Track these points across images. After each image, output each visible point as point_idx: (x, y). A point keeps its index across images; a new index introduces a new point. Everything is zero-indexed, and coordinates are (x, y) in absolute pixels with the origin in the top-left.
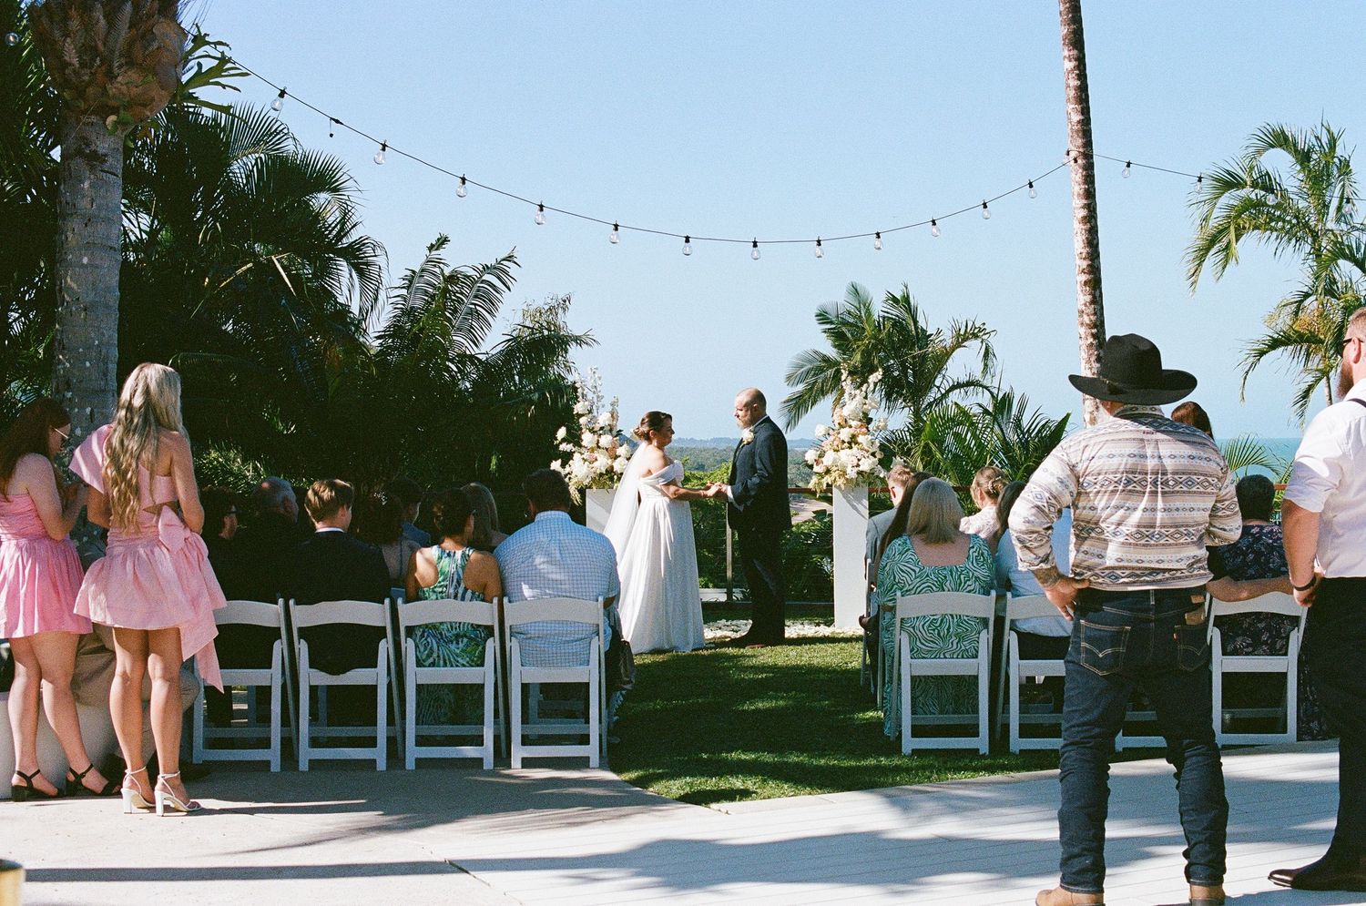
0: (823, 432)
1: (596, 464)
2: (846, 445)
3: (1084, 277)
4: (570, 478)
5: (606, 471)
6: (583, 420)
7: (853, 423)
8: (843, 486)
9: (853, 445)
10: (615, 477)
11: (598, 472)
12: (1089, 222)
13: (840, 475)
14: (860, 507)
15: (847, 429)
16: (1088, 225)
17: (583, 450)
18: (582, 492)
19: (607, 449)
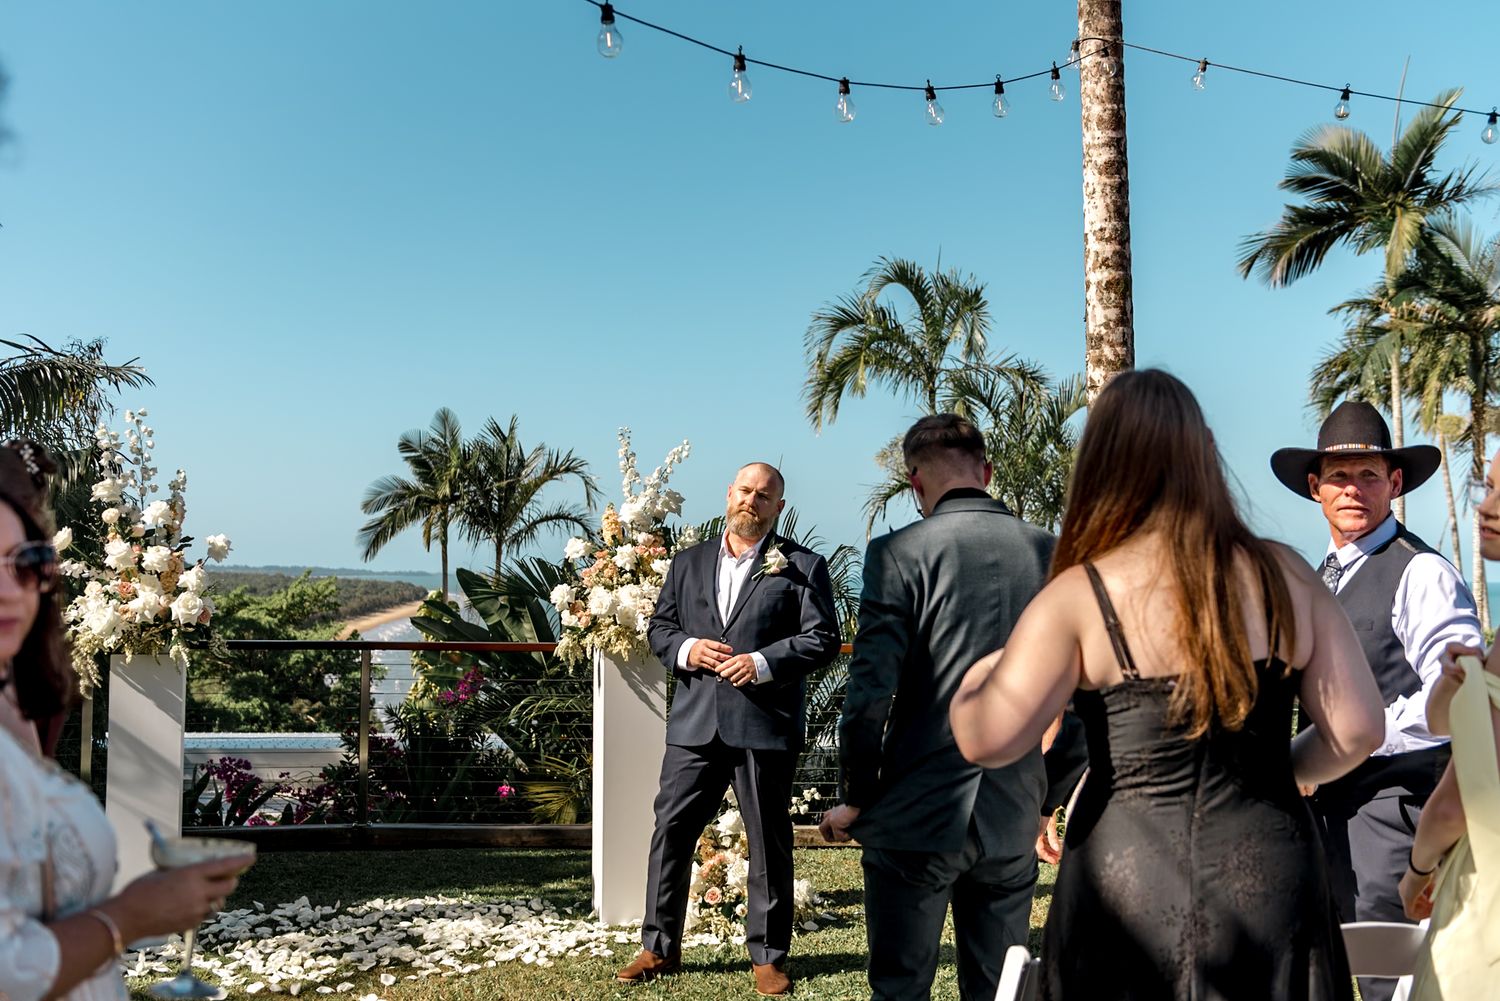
0: (582, 553)
1: (134, 605)
2: (628, 575)
3: (1104, 275)
4: (76, 633)
5: (156, 618)
6: (109, 515)
7: (642, 537)
8: (625, 655)
9: (641, 579)
10: (174, 631)
11: (138, 619)
12: (1118, 172)
13: (618, 635)
14: (653, 697)
15: (628, 548)
16: (1117, 179)
17: (106, 575)
18: (103, 660)
19: (159, 575)
